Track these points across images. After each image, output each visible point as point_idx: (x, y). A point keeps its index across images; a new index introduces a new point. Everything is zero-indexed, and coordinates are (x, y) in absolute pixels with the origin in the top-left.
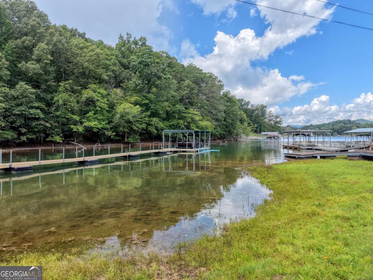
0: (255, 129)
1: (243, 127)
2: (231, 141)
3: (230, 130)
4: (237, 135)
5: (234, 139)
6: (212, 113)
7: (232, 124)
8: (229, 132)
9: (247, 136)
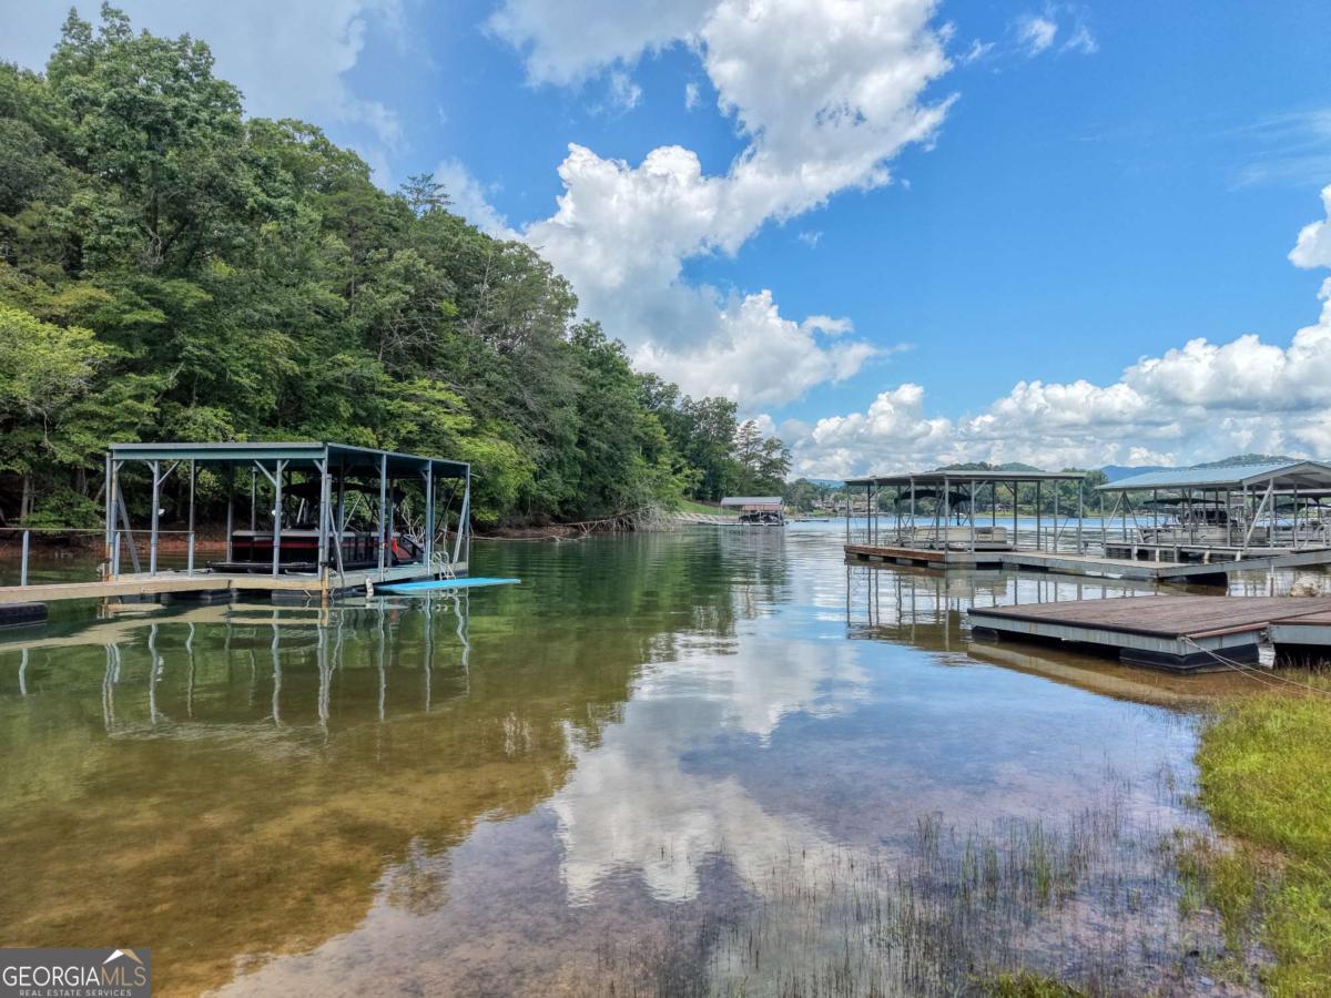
0: (697, 486)
1: (655, 473)
2: (607, 528)
3: (604, 487)
4: (633, 506)
5: (621, 522)
6: (523, 406)
7: (610, 458)
8: (602, 493)
9: (671, 510)
